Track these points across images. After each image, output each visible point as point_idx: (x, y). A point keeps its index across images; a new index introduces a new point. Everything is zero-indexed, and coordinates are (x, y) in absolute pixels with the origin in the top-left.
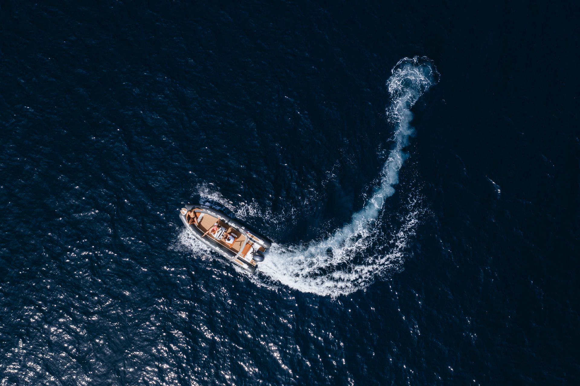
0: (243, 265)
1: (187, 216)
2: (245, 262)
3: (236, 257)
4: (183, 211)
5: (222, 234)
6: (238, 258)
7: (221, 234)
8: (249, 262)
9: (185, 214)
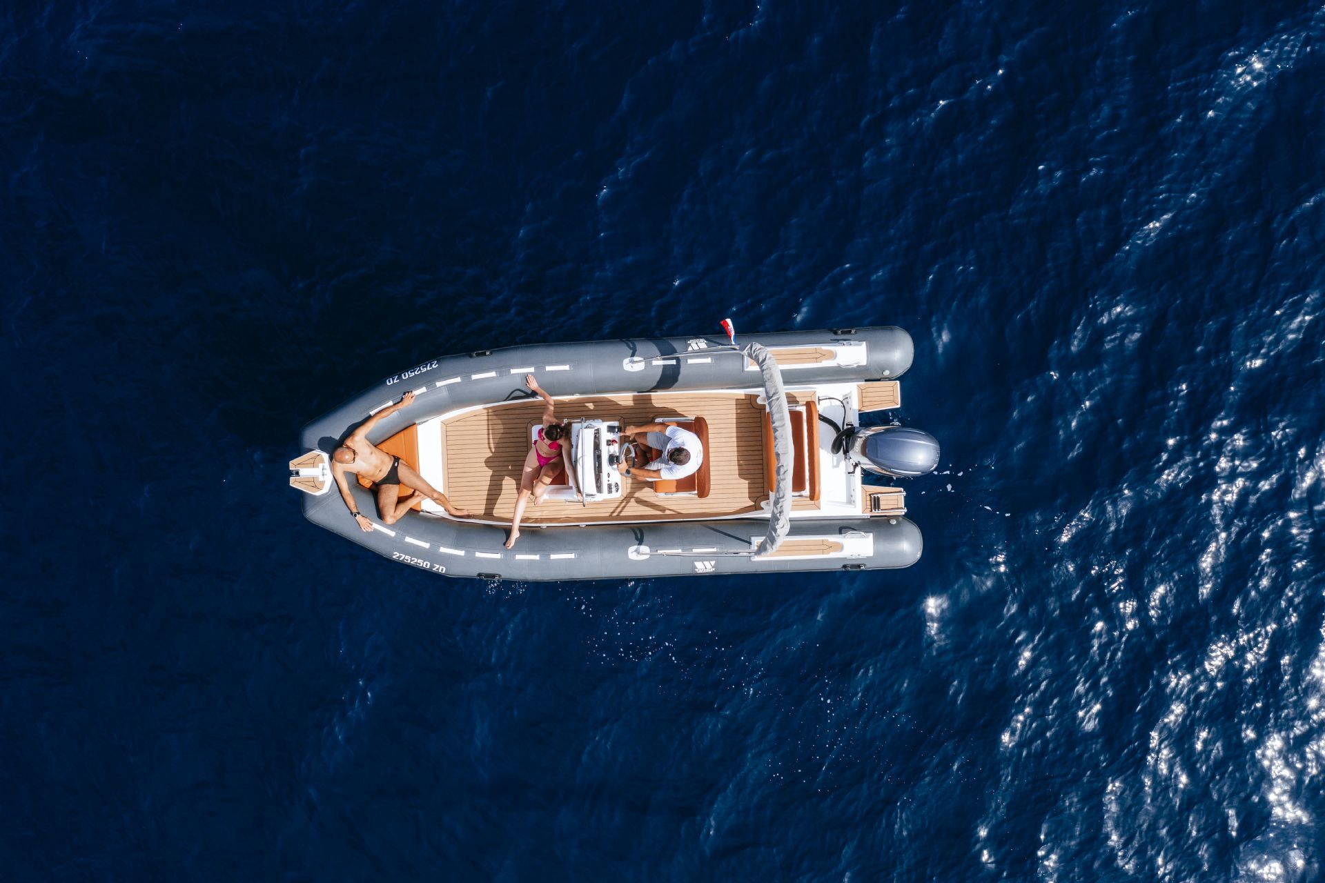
0: (840, 547)
1: (344, 486)
2: (843, 526)
3: (783, 528)
4: (305, 472)
5: (605, 452)
6: (799, 528)
7: (598, 458)
8: (858, 510)
9: (328, 480)
